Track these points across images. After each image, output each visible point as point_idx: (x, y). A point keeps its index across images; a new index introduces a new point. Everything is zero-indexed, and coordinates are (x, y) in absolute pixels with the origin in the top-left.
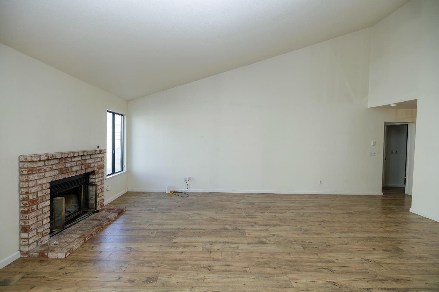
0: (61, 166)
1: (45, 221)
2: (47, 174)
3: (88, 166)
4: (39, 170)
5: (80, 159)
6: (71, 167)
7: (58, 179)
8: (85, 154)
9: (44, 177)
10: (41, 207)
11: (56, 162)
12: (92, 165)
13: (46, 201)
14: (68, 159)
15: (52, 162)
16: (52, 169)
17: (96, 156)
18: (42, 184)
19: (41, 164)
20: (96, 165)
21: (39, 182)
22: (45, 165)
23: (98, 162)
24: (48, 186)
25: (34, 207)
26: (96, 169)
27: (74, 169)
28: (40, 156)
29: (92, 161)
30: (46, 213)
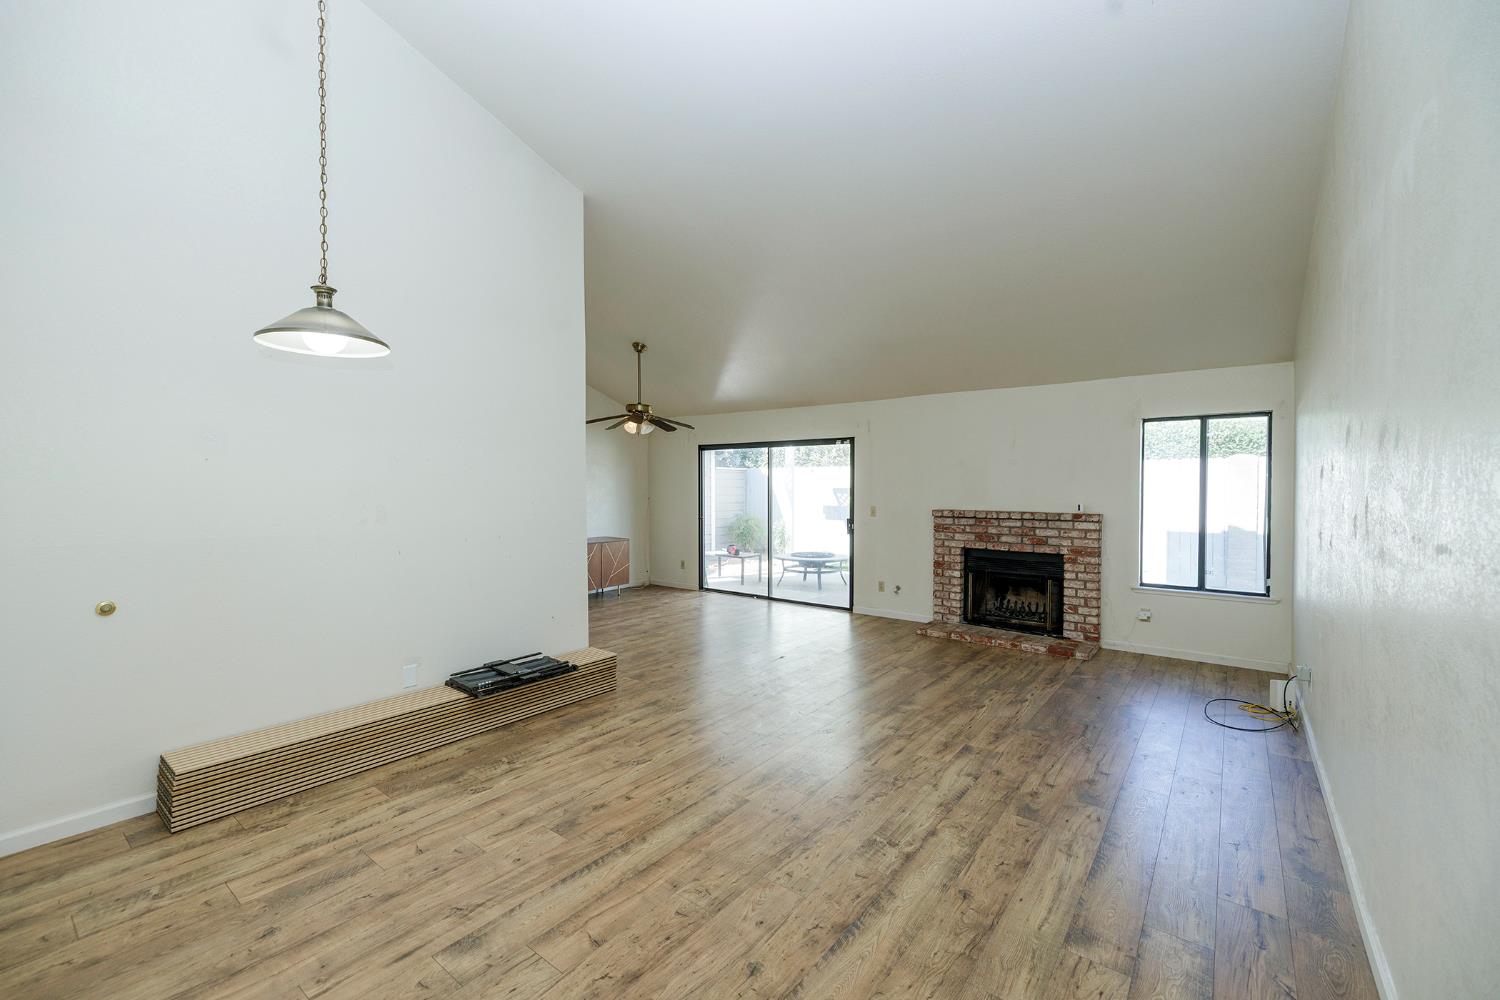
0: (980, 530)
1: (952, 596)
2: (957, 536)
3: (1043, 542)
4: (946, 529)
5: (1019, 524)
6: (999, 535)
7: (973, 547)
8: (1026, 516)
9: (953, 539)
10: (947, 574)
11: (972, 522)
12: (1050, 541)
13: (956, 570)
14: (993, 521)
15: (963, 521)
16: (964, 531)
17: (1064, 525)
18: (950, 548)
19: (949, 521)
20: (1066, 543)
21: (946, 543)
22: (954, 524)
23: (1072, 539)
24: (959, 551)
25: (940, 571)
26: (1064, 551)
27: (1004, 539)
28: (942, 511)
29: (1049, 533)
30: (955, 585)
